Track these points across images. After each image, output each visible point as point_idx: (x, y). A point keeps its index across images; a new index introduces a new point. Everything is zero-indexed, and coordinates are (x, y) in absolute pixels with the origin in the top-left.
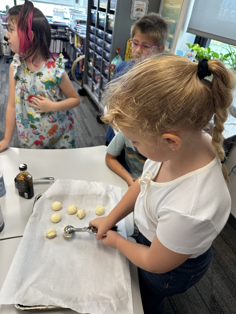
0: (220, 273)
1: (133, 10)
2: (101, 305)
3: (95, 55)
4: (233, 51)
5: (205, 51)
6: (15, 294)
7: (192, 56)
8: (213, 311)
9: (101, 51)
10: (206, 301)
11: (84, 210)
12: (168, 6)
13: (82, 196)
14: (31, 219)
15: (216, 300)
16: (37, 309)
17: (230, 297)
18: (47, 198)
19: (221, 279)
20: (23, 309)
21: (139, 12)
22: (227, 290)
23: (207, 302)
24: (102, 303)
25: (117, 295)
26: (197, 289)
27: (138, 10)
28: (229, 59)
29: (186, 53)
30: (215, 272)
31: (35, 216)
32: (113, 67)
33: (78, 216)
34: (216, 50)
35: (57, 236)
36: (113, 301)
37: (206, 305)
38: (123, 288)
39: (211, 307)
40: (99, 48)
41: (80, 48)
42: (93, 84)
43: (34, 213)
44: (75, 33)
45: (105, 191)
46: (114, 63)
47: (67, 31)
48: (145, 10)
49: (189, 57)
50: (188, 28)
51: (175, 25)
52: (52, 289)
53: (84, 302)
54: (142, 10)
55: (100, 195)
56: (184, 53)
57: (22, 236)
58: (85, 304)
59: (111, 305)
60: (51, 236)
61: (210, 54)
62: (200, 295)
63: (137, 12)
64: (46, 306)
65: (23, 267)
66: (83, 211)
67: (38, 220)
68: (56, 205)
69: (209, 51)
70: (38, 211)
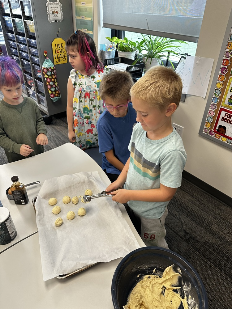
0: (185, 213)
1: (49, 13)
2: (118, 252)
4: (146, 39)
5: (123, 41)
6: (53, 271)
7: (113, 47)
8: (188, 240)
9: (27, 56)
10: (181, 236)
12: (80, 5)
13: (70, 187)
14: (37, 218)
15: (187, 232)
16: (75, 273)
17: (196, 226)
18: (42, 198)
19: (186, 216)
20: (65, 277)
21: (55, 14)
22: (192, 222)
24: (118, 251)
25: (126, 243)
26: (172, 230)
27: (53, 13)
28: (144, 45)
29: (108, 45)
30: (181, 213)
31: (39, 214)
32: (45, 70)
33: (73, 203)
34: (132, 39)
35: (64, 222)
36: (124, 248)
37: (182, 238)
38: (128, 237)
39: (186, 238)
42: (27, 90)
43: (37, 213)
45: (86, 178)
46: (45, 66)
48: (60, 12)
49: (111, 49)
50: (103, 23)
51: (92, 22)
52: (79, 257)
53: (105, 256)
54: (57, 12)
55: (84, 182)
56: (106, 45)
57: (38, 232)
58: (107, 256)
59: (124, 250)
60: (60, 224)
61: (128, 43)
62: (176, 233)
63: (53, 15)
64: (81, 269)
66: (76, 198)
67: (43, 216)
68: (52, 201)
69: (126, 40)
70: (40, 210)
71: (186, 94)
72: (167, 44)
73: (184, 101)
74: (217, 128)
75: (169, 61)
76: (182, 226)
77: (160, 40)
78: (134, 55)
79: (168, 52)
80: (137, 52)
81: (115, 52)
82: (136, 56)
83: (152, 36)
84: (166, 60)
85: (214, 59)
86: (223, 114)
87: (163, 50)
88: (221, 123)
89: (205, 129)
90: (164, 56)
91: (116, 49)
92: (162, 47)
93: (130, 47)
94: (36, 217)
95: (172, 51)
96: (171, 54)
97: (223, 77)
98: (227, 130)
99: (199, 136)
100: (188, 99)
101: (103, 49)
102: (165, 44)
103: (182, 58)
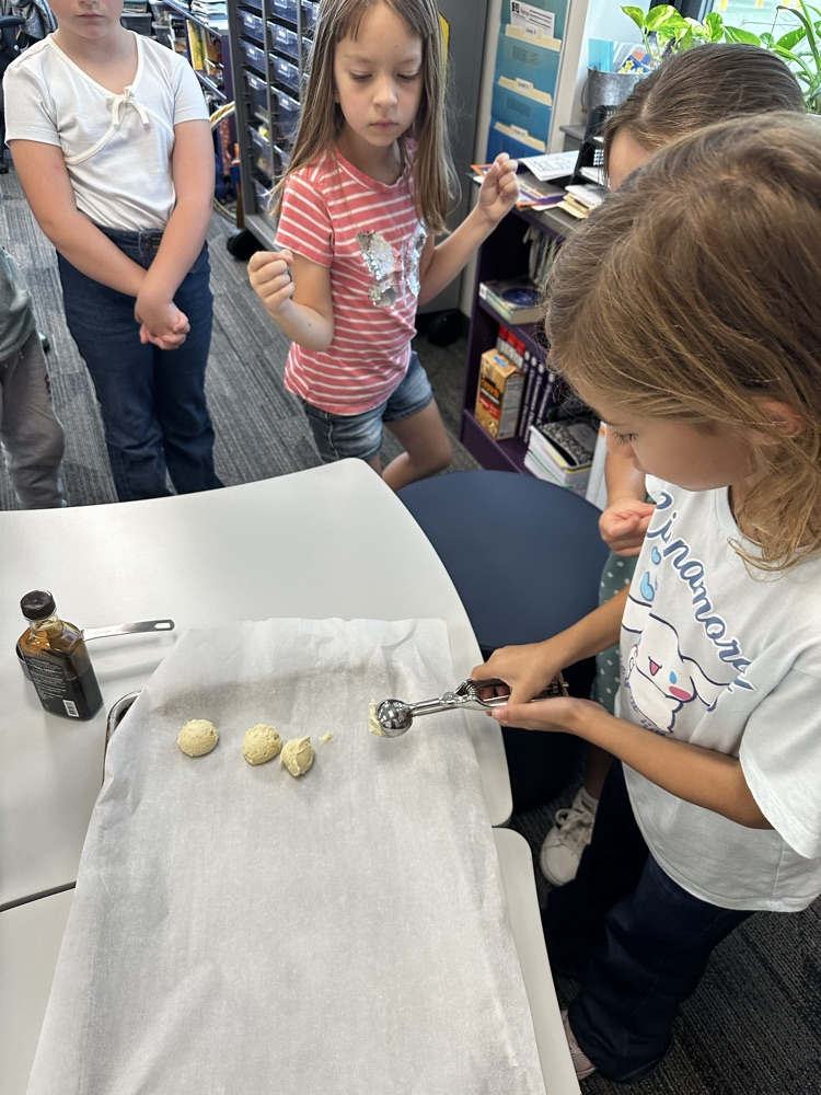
3: (275, 97)
5: (701, 30)
7: (647, 59)
9: (294, 77)
10: (787, 983)
11: (308, 740)
13: (293, 680)
14: (101, 812)
18: (156, 710)
23: (791, 986)
26: (748, 943)
29: (625, 50)
31: (116, 794)
33: (284, 766)
34: (743, 23)
37: (789, 997)
38: (506, 1058)
39: (807, 1000)
40: (284, 67)
41: (213, 77)
43: (109, 782)
44: (187, 18)
45: (379, 650)
47: (157, 14)
49: (636, 66)
55: (362, 669)
56: (619, 48)
57: (73, 885)
62: (763, 960)
65: (90, 1025)
66: (300, 746)
67: (130, 810)
68: (193, 734)
69: (714, 28)
70: (125, 773)
76: (801, 934)
94: (97, 807)
101: (600, 65)
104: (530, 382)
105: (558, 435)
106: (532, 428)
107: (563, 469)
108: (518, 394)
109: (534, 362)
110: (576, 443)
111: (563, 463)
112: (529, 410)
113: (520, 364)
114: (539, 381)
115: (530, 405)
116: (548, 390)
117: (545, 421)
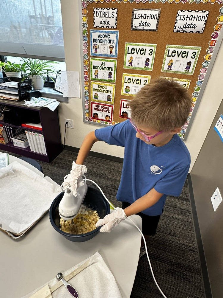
5: (8, 64)
22: (96, 178)
30: (88, 176)
34: (15, 62)
61: (12, 66)
69: (10, 63)
71: (68, 97)
72: (45, 64)
73: (68, 102)
74: (93, 116)
75: (49, 77)
77: (38, 61)
78: (20, 75)
79: (46, 70)
80: (22, 72)
81: (2, 73)
82: (22, 75)
83: (31, 59)
84: (47, 76)
85: (78, 72)
86: (94, 105)
87: (42, 69)
88: (94, 112)
89: (86, 118)
90: (45, 73)
91: (3, 71)
92: (41, 67)
93: (15, 68)
95: (49, 70)
96: (49, 71)
97: (87, 82)
98: (98, 115)
99: (84, 123)
100: (70, 100)
102: (43, 65)
103: (58, 74)
104: (7, 131)
105: (18, 138)
106: (12, 138)
107: (22, 142)
108: (5, 134)
109: (6, 127)
110: (22, 137)
111: (22, 141)
112: (9, 136)
113: (3, 129)
114: (9, 130)
115: (9, 135)
116: (12, 131)
117: (14, 136)
